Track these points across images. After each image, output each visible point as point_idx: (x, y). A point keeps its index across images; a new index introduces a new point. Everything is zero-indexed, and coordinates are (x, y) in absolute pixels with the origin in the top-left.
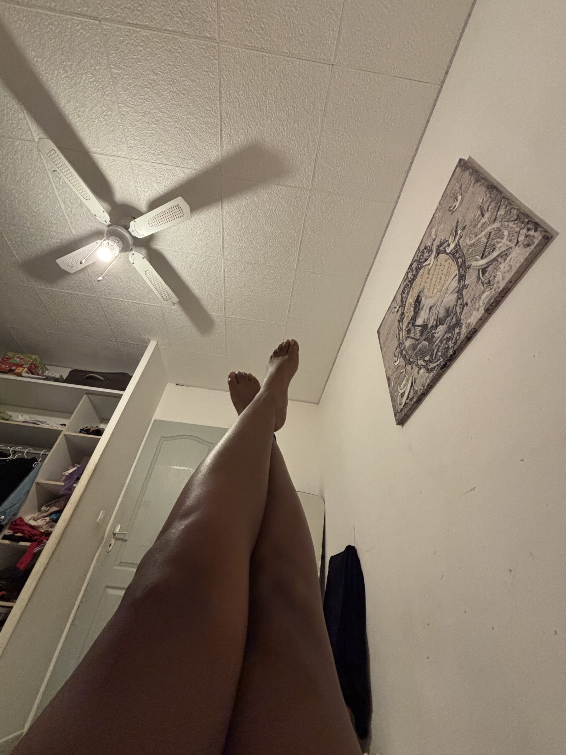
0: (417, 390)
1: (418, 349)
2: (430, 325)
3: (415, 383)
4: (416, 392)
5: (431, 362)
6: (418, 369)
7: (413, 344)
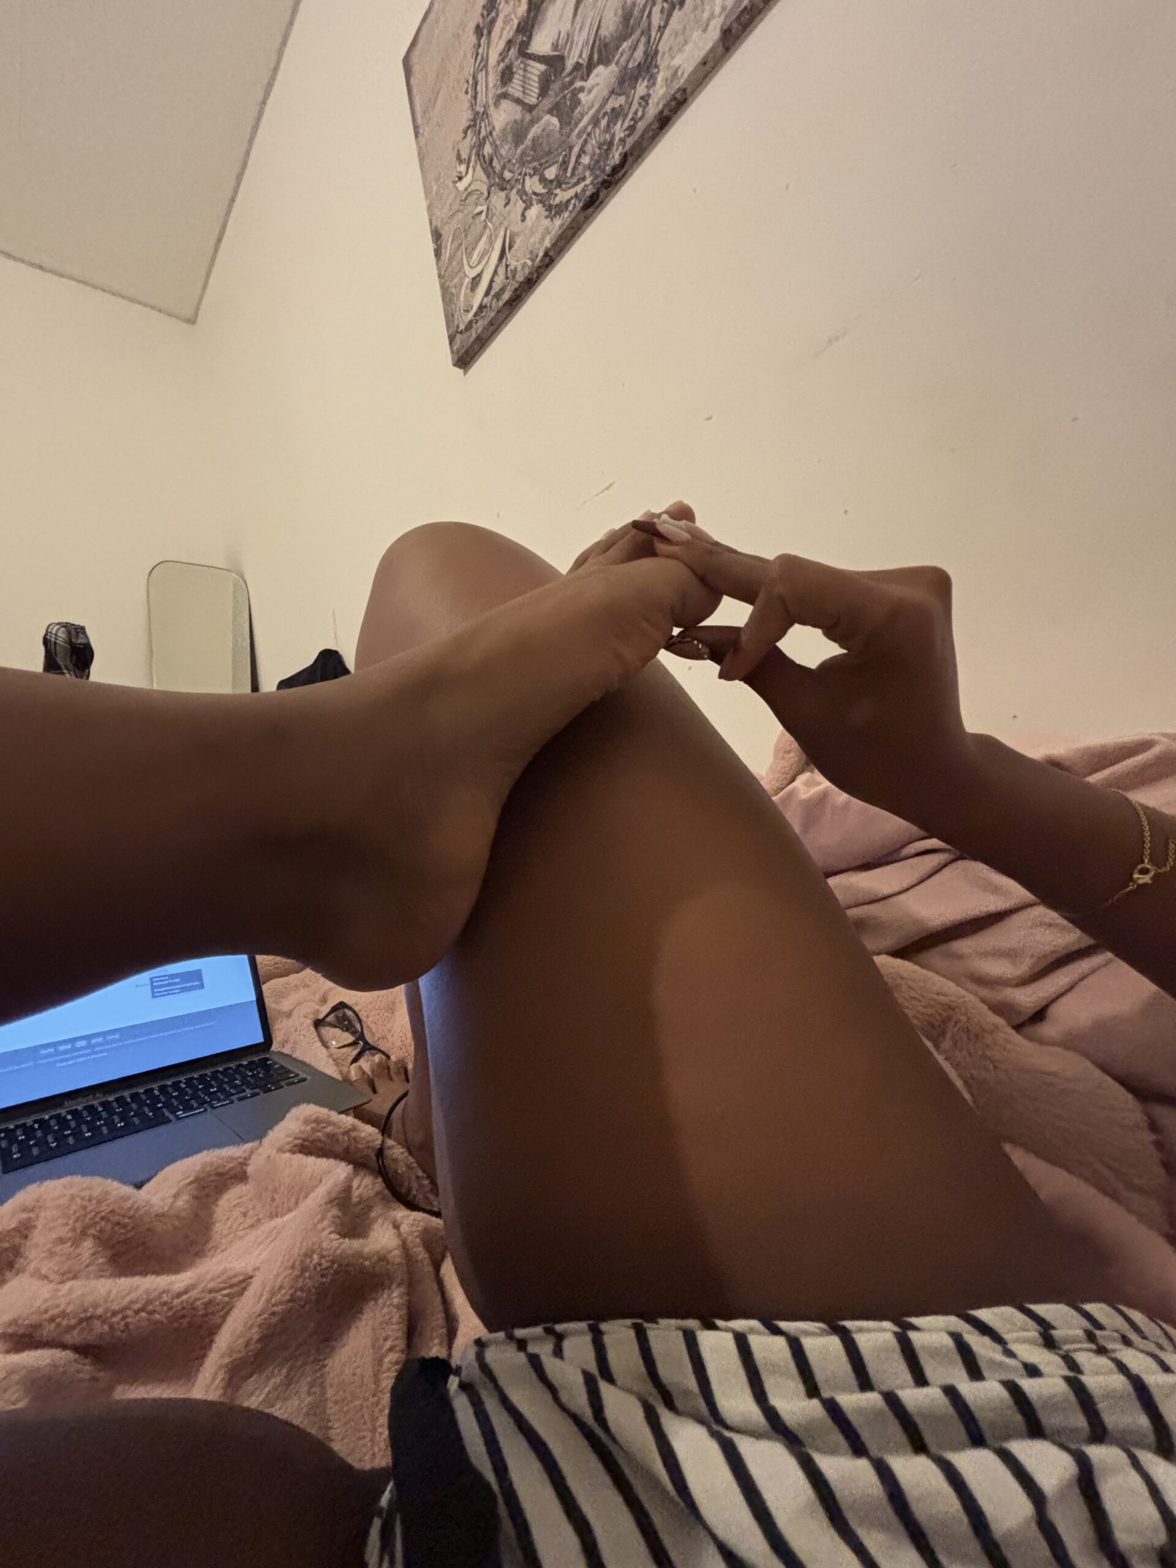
0: (516, 269)
1: (528, 142)
2: (570, 64)
3: (510, 247)
4: (511, 274)
5: (559, 185)
6: (523, 205)
7: (515, 121)
